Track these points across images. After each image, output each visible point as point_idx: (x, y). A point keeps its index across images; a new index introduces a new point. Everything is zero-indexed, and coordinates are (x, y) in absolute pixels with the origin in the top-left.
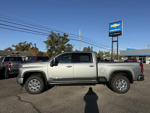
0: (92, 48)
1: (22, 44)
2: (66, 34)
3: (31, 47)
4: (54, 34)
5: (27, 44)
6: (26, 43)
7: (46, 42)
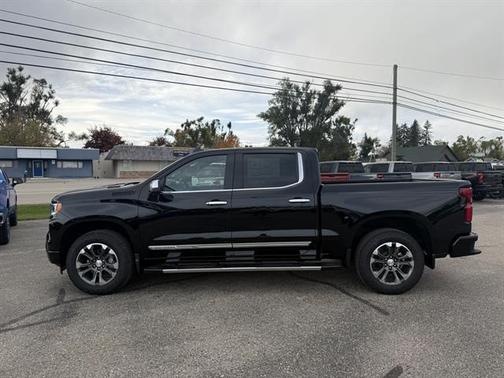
0: (427, 126)
1: (193, 127)
2: (335, 84)
3: (219, 132)
4: (289, 86)
5: (207, 124)
6: (204, 122)
7: (264, 116)
